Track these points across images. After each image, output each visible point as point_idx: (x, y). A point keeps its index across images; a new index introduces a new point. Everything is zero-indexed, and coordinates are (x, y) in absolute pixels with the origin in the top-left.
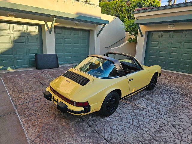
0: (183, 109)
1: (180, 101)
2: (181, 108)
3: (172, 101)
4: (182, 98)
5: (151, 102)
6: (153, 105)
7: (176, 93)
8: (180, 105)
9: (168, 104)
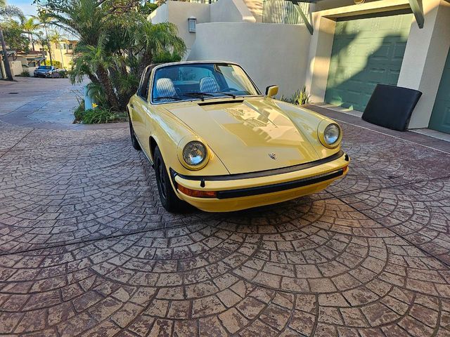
0: (41, 203)
1: (57, 220)
2: (45, 202)
3: (78, 207)
4: (56, 231)
5: (116, 181)
6: (108, 180)
7: (85, 241)
8: (51, 209)
9: (80, 195)
